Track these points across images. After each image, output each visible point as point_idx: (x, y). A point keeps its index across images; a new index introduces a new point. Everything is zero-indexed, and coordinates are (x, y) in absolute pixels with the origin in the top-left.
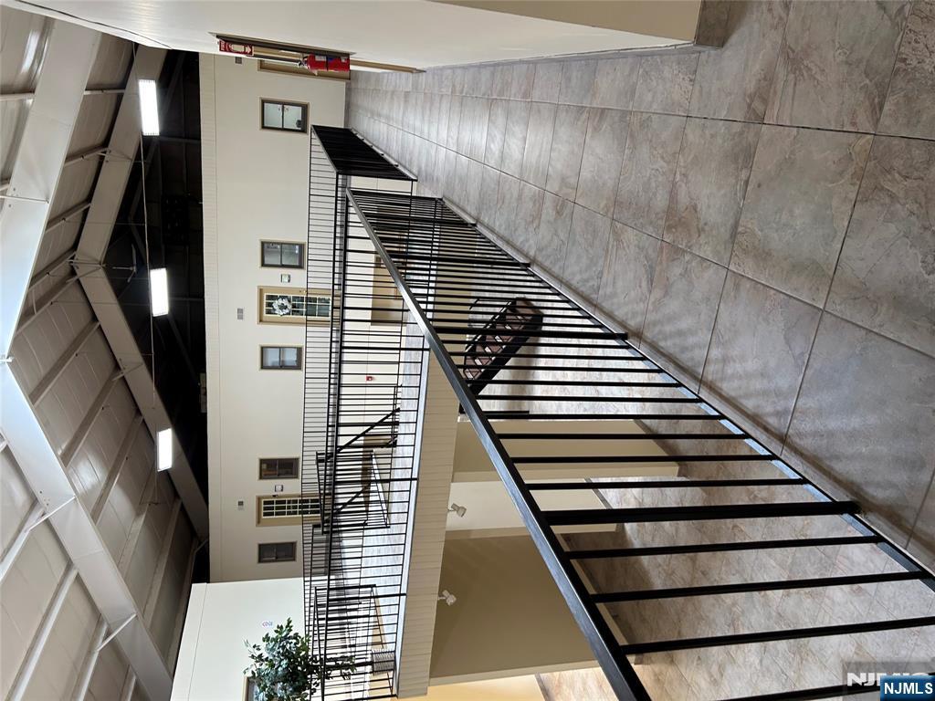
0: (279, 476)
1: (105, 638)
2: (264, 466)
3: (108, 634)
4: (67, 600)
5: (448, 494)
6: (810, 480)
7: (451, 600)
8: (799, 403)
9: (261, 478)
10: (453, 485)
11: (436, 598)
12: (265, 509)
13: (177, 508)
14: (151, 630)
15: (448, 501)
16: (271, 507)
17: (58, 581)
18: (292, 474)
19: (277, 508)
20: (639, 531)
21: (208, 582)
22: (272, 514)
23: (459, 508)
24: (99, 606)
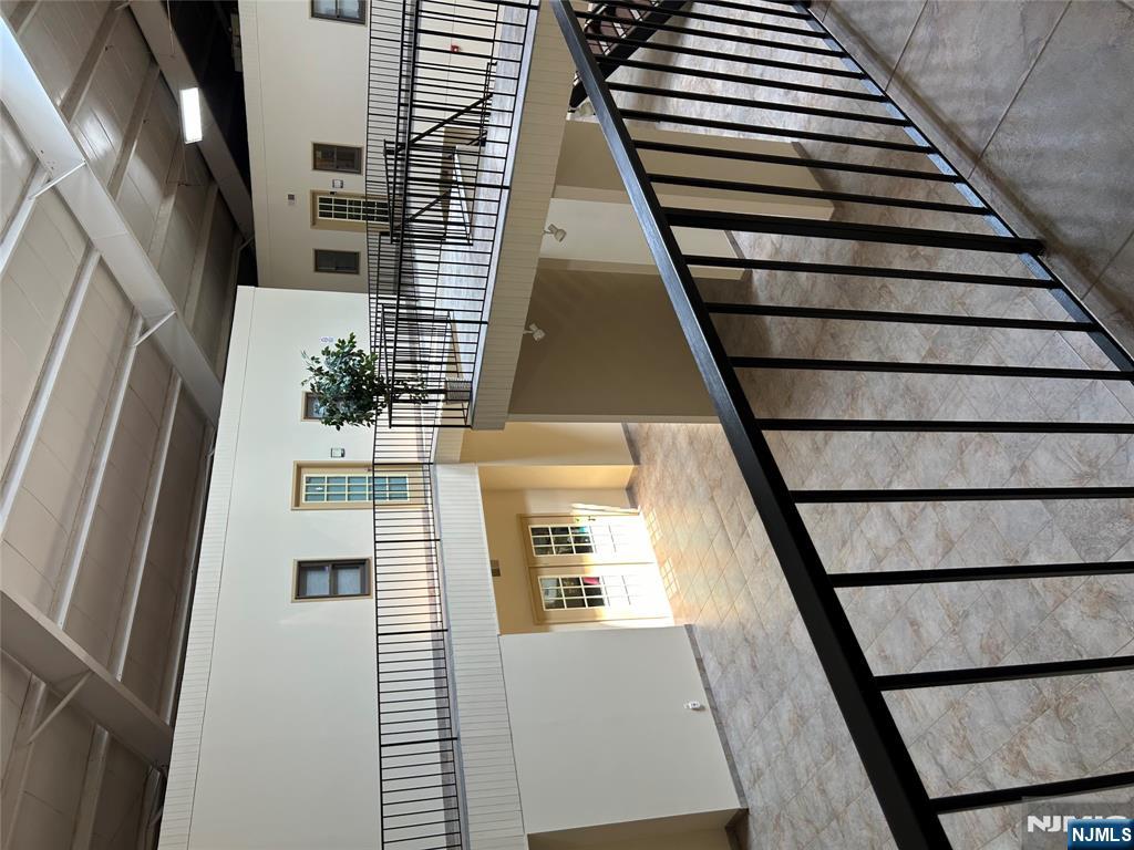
0: (337, 169)
1: (143, 333)
2: (319, 154)
3: (145, 329)
4: (91, 285)
5: (545, 212)
6: (996, 210)
7: (539, 335)
8: (1012, 110)
9: (315, 168)
10: (553, 201)
11: (522, 331)
12: (321, 207)
13: (214, 193)
14: (194, 330)
15: (545, 220)
16: (329, 207)
17: (79, 262)
18: (353, 167)
19: (336, 209)
20: (768, 282)
21: (257, 286)
22: (330, 215)
23: (558, 230)
24: (132, 297)
